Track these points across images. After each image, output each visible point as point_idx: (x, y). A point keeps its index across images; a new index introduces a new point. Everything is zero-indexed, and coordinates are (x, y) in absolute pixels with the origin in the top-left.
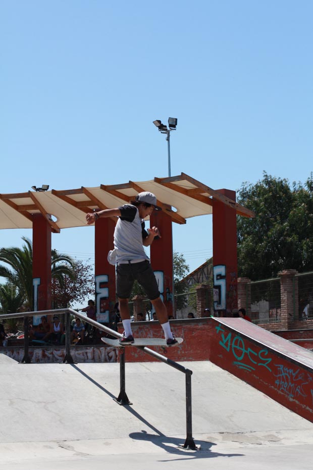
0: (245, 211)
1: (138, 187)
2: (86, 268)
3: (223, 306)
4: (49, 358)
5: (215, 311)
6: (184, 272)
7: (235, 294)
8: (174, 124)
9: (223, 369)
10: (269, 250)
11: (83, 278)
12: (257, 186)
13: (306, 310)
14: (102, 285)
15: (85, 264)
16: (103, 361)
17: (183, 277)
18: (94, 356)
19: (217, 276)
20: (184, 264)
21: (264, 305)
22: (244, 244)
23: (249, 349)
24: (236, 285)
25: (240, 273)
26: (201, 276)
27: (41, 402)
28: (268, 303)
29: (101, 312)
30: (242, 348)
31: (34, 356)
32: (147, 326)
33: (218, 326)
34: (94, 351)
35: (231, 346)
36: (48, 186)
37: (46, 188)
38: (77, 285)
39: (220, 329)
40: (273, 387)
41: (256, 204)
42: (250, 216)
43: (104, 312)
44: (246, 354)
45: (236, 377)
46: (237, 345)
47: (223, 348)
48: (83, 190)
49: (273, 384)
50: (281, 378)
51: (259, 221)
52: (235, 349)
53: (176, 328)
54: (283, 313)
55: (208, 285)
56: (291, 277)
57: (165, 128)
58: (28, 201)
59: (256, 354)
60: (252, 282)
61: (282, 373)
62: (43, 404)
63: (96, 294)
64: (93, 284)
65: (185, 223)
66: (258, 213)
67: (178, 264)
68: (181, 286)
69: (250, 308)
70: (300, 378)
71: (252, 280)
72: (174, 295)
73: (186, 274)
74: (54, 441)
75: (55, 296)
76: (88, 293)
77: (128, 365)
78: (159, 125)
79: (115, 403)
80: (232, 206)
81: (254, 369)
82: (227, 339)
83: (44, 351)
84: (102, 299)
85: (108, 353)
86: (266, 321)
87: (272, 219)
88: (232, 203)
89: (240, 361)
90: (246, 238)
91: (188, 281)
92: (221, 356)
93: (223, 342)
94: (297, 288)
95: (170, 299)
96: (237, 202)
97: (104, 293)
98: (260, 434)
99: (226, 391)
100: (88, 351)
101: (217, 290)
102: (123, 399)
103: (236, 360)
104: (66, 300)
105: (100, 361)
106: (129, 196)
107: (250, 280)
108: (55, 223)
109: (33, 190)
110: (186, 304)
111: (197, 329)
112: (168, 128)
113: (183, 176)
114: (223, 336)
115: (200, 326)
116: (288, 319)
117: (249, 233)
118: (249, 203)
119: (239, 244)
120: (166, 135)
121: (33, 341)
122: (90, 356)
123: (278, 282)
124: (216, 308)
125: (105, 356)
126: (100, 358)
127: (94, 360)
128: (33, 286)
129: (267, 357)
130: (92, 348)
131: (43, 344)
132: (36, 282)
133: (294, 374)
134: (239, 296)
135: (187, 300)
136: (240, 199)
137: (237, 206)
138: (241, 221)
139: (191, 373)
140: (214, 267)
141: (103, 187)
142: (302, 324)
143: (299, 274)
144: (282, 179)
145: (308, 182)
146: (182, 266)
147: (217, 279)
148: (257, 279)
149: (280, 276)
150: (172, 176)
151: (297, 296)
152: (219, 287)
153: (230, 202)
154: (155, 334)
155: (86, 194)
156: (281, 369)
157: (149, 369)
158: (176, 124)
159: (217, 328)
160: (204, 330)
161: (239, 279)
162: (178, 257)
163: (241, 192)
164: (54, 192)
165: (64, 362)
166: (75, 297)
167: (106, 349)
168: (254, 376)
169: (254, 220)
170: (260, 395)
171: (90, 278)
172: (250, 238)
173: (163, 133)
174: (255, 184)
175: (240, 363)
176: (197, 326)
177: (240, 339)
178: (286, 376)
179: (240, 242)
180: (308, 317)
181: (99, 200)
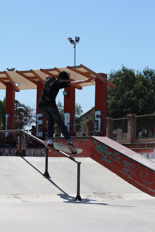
0: (112, 84)
1: (59, 70)
2: (32, 110)
3: (99, 131)
4: (12, 154)
5: (95, 133)
6: (81, 113)
7: (105, 125)
8: (78, 40)
9: (97, 162)
10: (123, 104)
11: (30, 115)
12: (118, 72)
13: (140, 134)
14: (40, 118)
15: (32, 108)
16: (39, 156)
17: (80, 116)
18: (34, 153)
19: (97, 116)
20: (81, 109)
21: (119, 131)
22: (111, 100)
23: (110, 153)
24: (106, 120)
25: (108, 115)
26: (89, 116)
27: (6, 175)
28: (121, 130)
29: (39, 132)
30: (106, 152)
31: (5, 152)
32: (60, 139)
33: (95, 140)
34: (34, 151)
35: (101, 151)
36: (15, 69)
37: (13, 70)
38: (28, 118)
39: (96, 142)
40: (121, 171)
41: (118, 81)
42: (114, 87)
43: (40, 132)
44: (108, 155)
45: (103, 166)
46: (104, 150)
47: (97, 151)
48: (31, 71)
49: (121, 170)
50: (125, 167)
51: (119, 89)
52: (103, 152)
53: (74, 141)
54: (129, 135)
55: (92, 120)
56: (133, 117)
57: (73, 42)
58: (4, 76)
59: (113, 155)
60: (114, 120)
61: (125, 165)
62: (7, 176)
63: (36, 123)
64: (36, 118)
65: (82, 89)
66: (118, 85)
67: (78, 109)
68: (79, 120)
69: (112, 132)
70: (134, 167)
71: (114, 118)
72: (75, 125)
73: (82, 114)
74: (12, 195)
75: (16, 123)
76: (33, 122)
77: (49, 158)
78: (70, 40)
79: (42, 177)
80: (105, 82)
81: (112, 162)
82: (99, 147)
83: (10, 150)
84: (40, 125)
85: (41, 152)
86: (120, 139)
87: (125, 89)
88: (105, 80)
89: (105, 158)
90: (112, 98)
91: (83, 118)
92: (96, 155)
93: (97, 148)
94: (136, 123)
95: (73, 127)
96: (108, 80)
97: (41, 122)
98: (114, 194)
99: (97, 173)
100: (31, 151)
101: (96, 123)
102: (46, 175)
103: (103, 158)
104: (21, 125)
105: (37, 156)
106: (54, 75)
107: (113, 119)
108: (17, 87)
109: (7, 70)
110: (81, 129)
111: (84, 142)
112: (75, 42)
113: (81, 66)
114: (97, 145)
115: (86, 140)
116: (131, 138)
117: (113, 95)
118: (114, 80)
119: (108, 101)
120: (74, 45)
121: (5, 145)
122: (32, 153)
123: (127, 120)
124: (96, 132)
125: (40, 153)
126: (37, 154)
127: (35, 155)
128: (5, 118)
129: (119, 156)
130: (34, 149)
131: (10, 147)
132: (7, 116)
133: (131, 165)
134: (107, 126)
135: (81, 127)
136: (110, 78)
137: (108, 82)
138: (109, 89)
139: (80, 163)
140: (95, 112)
141: (42, 70)
142: (138, 141)
143: (137, 116)
144: (131, 69)
145: (144, 71)
146: (79, 110)
147: (97, 117)
148: (116, 118)
149: (128, 117)
150: (76, 66)
151: (136, 127)
152: (97, 121)
153: (104, 80)
154: (64, 143)
155: (33, 73)
156: (125, 162)
157: (60, 161)
158: (79, 40)
159: (94, 141)
160: (88, 142)
161: (107, 118)
162: (78, 106)
163: (110, 75)
164: (17, 72)
165: (18, 156)
166: (26, 124)
167: (40, 150)
168: (112, 165)
169: (116, 89)
170: (114, 175)
171: (34, 115)
172: (113, 98)
173: (72, 44)
174: (117, 71)
175: (105, 159)
176: (85, 140)
177: (106, 147)
178: (127, 166)
179: (108, 99)
180: (141, 137)
181: (40, 76)
